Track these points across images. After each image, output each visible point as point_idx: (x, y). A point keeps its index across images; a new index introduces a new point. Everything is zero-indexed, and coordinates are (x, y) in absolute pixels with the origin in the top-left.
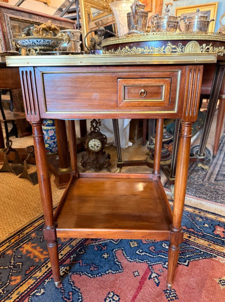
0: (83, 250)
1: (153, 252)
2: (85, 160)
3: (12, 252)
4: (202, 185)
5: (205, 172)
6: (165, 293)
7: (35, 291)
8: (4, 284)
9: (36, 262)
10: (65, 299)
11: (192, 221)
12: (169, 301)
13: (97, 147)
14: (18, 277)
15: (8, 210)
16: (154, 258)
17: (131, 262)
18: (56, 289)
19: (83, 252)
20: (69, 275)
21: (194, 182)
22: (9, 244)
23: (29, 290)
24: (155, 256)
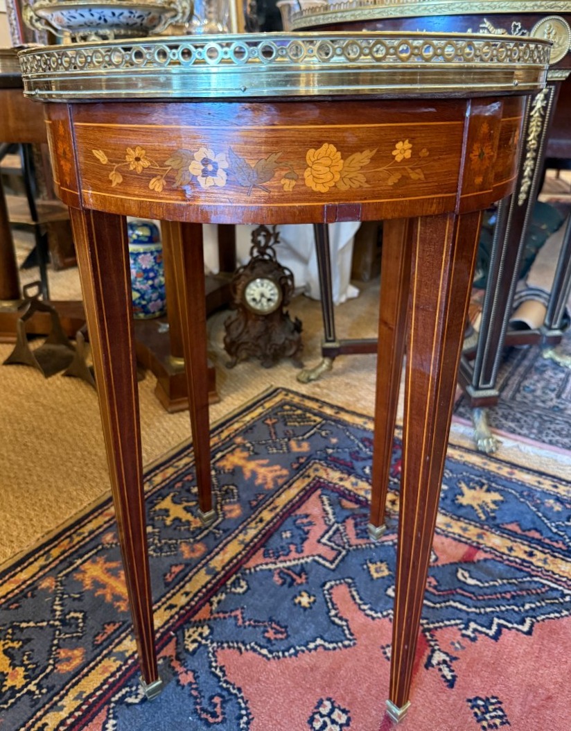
0: (243, 583)
1: (434, 594)
2: (235, 334)
3: (54, 583)
4: (557, 410)
5: (563, 372)
6: (472, 708)
7: (124, 691)
8: (41, 668)
9: (119, 611)
10: (204, 716)
11: (534, 509)
12: (484, 728)
13: (269, 300)
14: (76, 652)
15: (38, 469)
16: (437, 609)
17: (373, 618)
18: (180, 688)
19: (242, 587)
20: (210, 649)
21: (534, 402)
22: (46, 560)
23: (106, 687)
24: (440, 603)
